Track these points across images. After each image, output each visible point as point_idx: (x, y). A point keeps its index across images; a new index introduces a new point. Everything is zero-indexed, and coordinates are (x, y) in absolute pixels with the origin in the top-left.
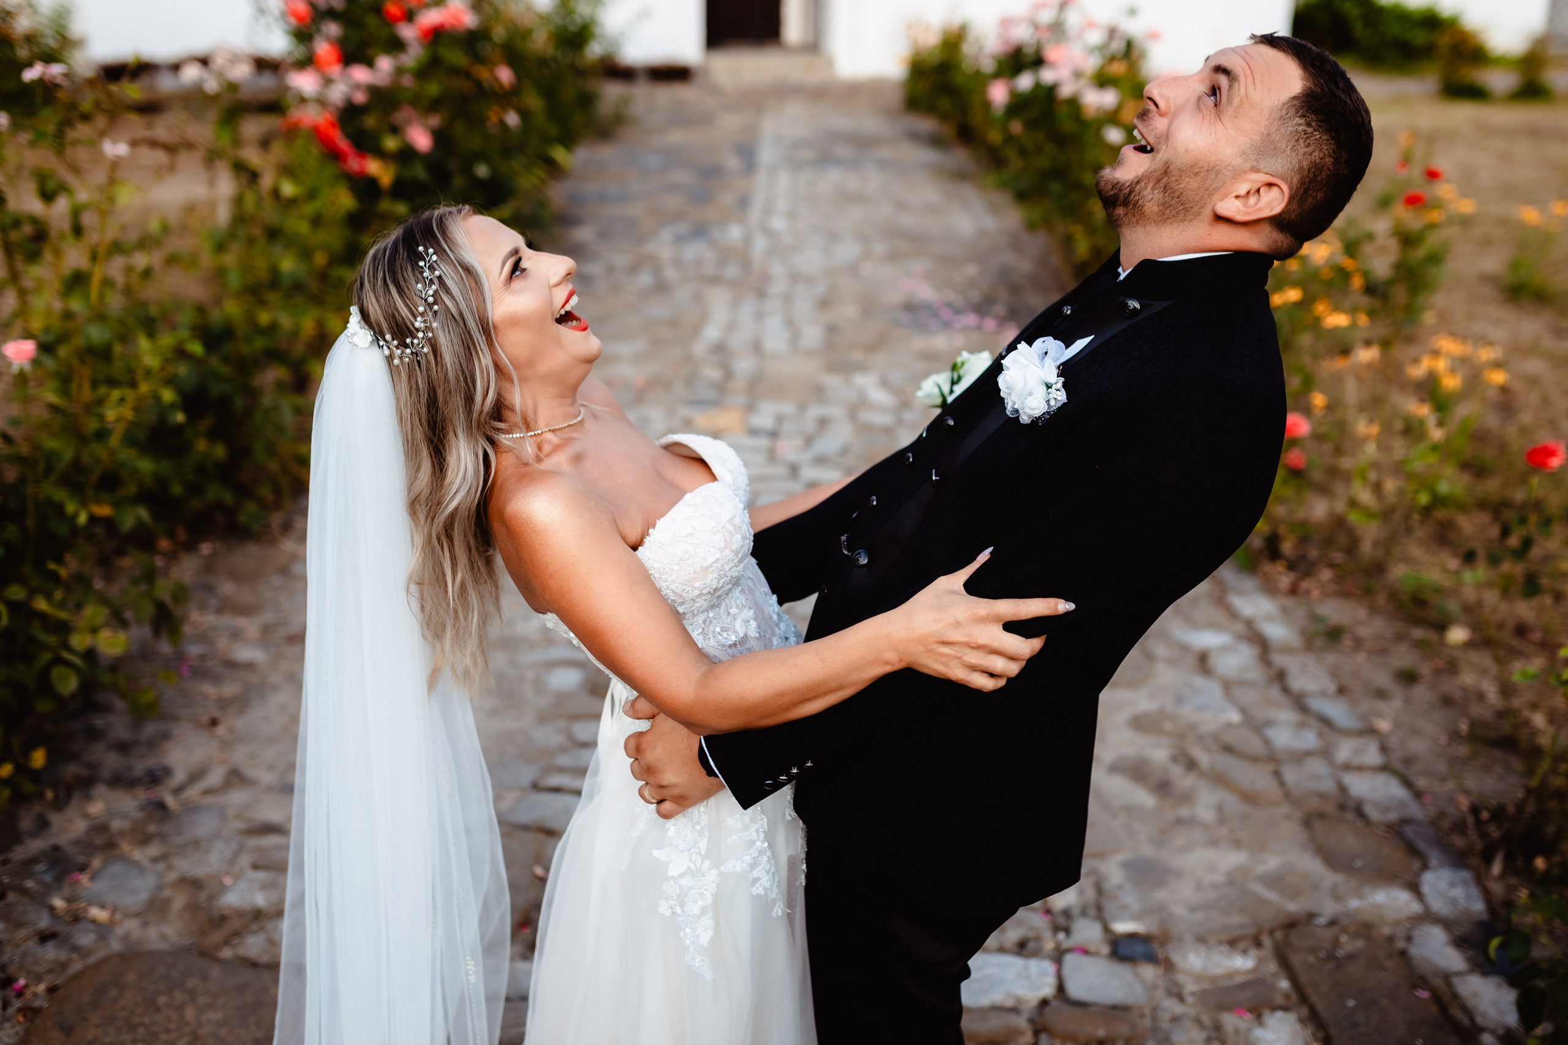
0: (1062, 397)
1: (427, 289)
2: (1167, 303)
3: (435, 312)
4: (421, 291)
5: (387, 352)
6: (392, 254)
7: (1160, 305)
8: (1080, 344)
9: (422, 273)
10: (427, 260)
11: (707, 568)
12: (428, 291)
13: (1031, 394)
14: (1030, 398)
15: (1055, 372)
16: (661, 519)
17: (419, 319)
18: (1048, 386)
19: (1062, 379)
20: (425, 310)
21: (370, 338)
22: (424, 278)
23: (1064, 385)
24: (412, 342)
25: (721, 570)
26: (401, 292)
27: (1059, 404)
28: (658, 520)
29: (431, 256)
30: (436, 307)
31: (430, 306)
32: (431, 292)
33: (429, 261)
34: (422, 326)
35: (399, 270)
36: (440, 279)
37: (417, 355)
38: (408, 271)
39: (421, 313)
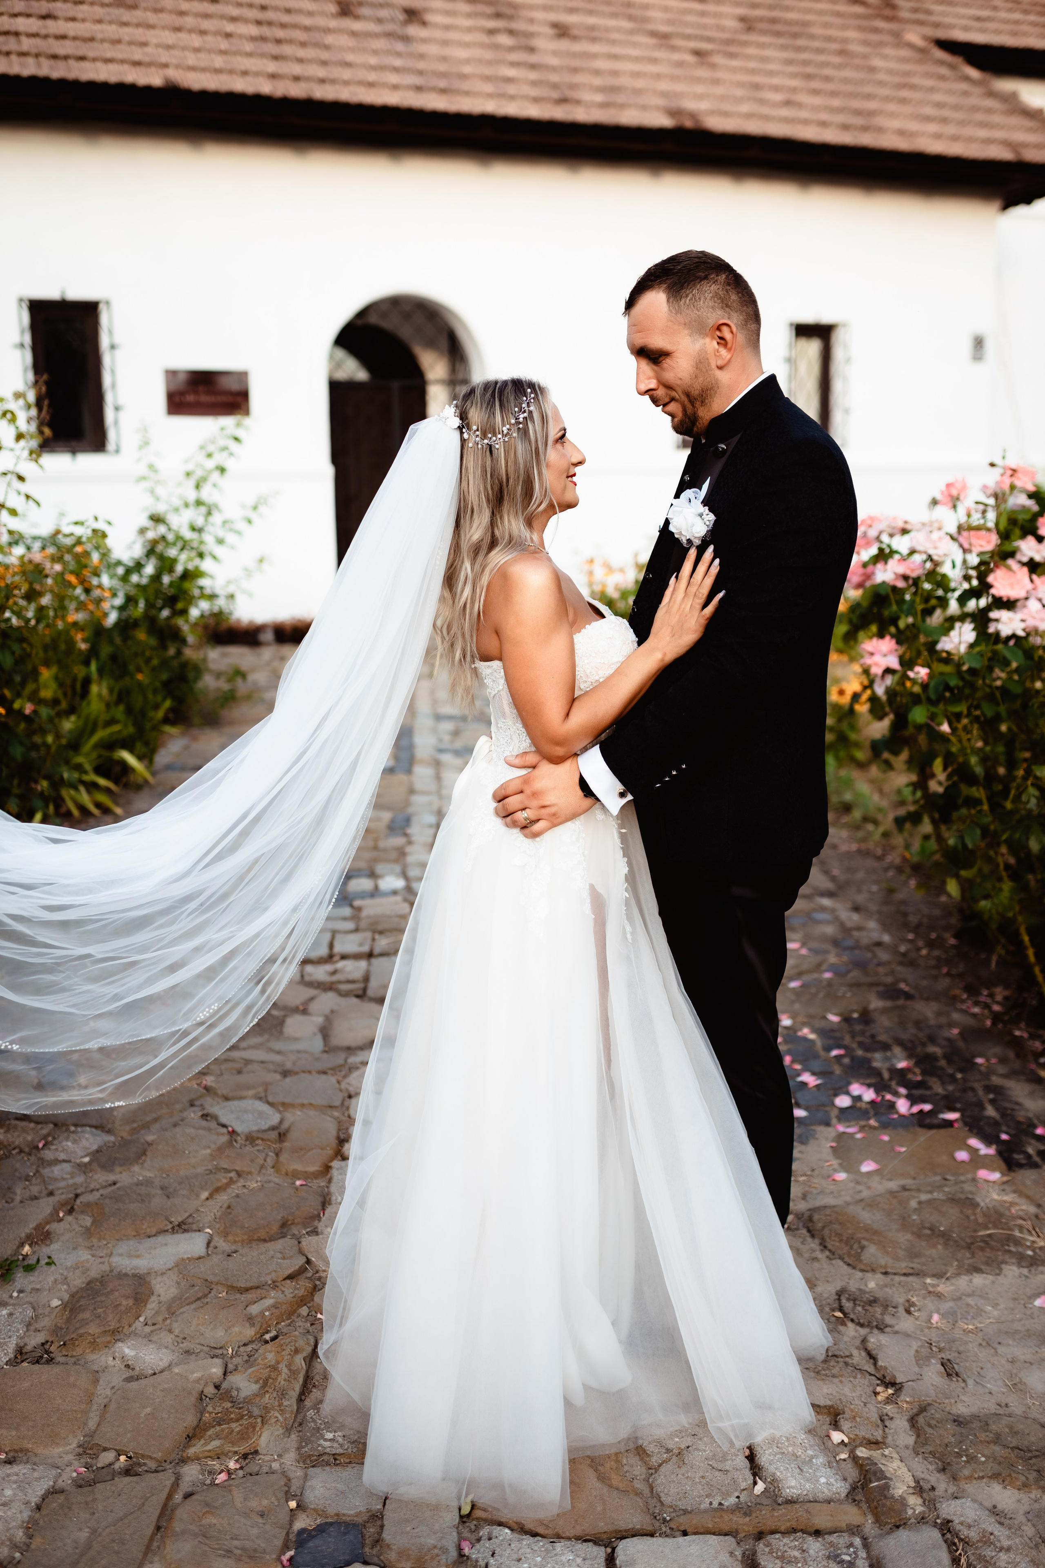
0: (712, 517)
1: (520, 413)
2: (740, 435)
3: (519, 428)
4: (515, 412)
5: (466, 436)
7: (736, 439)
8: (706, 486)
9: (520, 404)
10: (528, 399)
13: (693, 525)
14: (694, 528)
15: (701, 506)
17: (507, 426)
18: (701, 515)
19: (707, 508)
20: (514, 423)
21: (458, 425)
23: (710, 510)
24: (491, 438)
27: (712, 522)
29: (530, 399)
30: (521, 426)
31: (518, 423)
32: (521, 416)
34: (505, 432)
35: (506, 395)
36: (530, 412)
37: (490, 446)
38: (512, 398)
39: (510, 424)
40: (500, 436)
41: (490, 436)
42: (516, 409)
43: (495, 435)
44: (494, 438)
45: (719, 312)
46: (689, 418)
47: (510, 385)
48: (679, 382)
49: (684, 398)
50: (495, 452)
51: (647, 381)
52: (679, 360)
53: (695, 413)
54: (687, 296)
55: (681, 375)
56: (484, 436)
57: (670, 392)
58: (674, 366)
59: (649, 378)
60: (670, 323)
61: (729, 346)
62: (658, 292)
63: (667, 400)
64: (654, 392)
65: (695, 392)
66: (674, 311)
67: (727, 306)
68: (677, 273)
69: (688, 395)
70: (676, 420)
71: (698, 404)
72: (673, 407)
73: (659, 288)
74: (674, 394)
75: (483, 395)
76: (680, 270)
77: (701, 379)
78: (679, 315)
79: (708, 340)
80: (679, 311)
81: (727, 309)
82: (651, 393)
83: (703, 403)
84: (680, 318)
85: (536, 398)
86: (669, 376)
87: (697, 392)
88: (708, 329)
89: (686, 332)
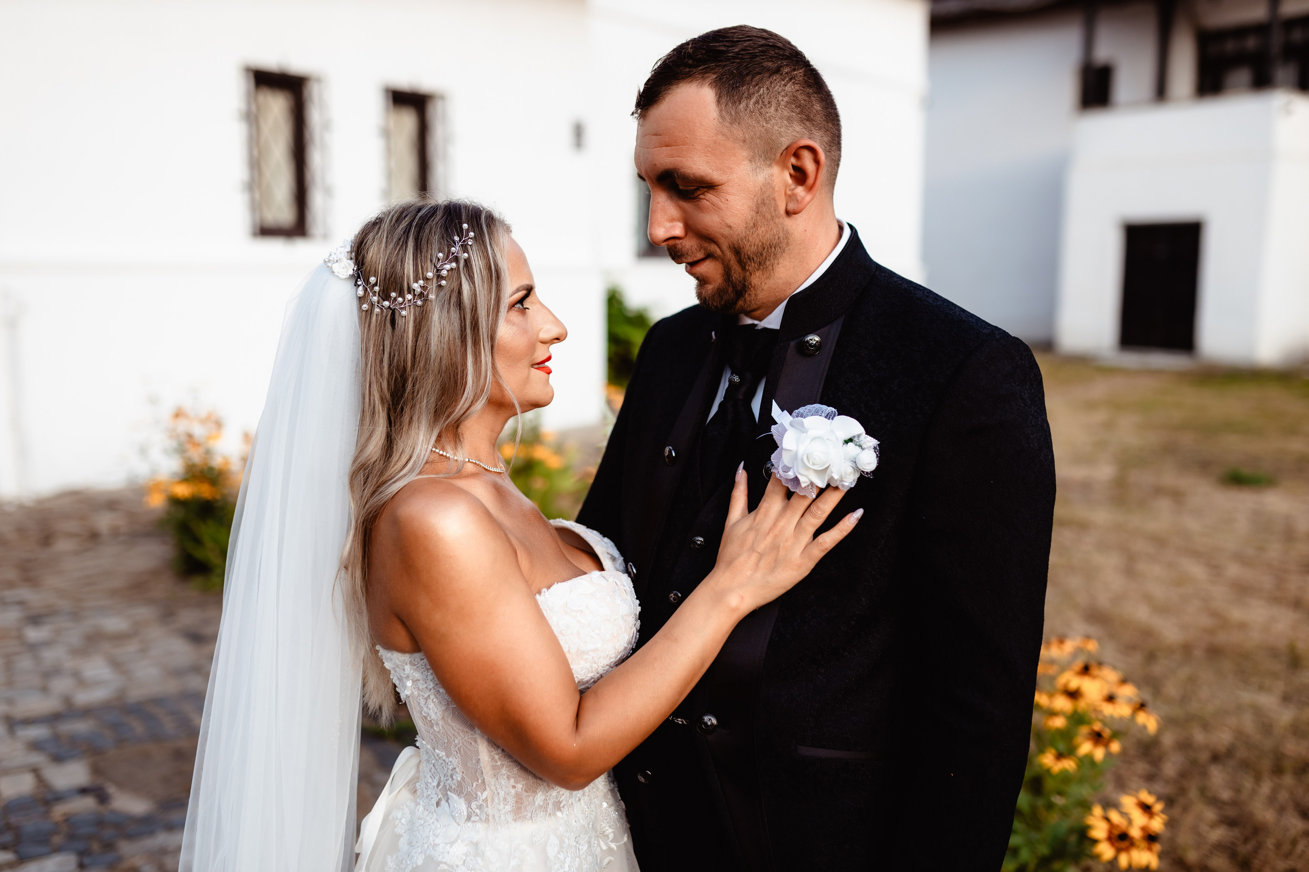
1: (446, 262)
3: (440, 286)
4: (439, 259)
5: (361, 292)
6: (427, 215)
9: (450, 246)
10: (464, 239)
11: (583, 653)
12: (446, 264)
16: (559, 583)
17: (421, 282)
20: (433, 278)
21: (351, 272)
22: (449, 251)
24: (395, 299)
25: (595, 663)
26: (418, 248)
28: (556, 583)
29: (469, 238)
30: (443, 283)
31: (439, 277)
32: (448, 267)
33: (464, 241)
34: (418, 290)
35: (427, 231)
36: (467, 262)
37: (393, 311)
38: (435, 239)
39: (426, 279)
40: (409, 297)
41: (393, 295)
42: (441, 255)
43: (401, 294)
44: (400, 299)
45: (798, 128)
46: (734, 287)
47: (440, 214)
48: (726, 231)
49: (729, 255)
50: (400, 322)
51: (668, 225)
52: (729, 197)
53: (744, 279)
54: (749, 97)
55: (731, 221)
56: (385, 296)
57: (706, 245)
58: (722, 205)
59: (672, 220)
60: (720, 137)
61: (810, 181)
62: (702, 85)
63: (700, 255)
64: (678, 242)
65: (750, 248)
66: (728, 118)
67: (809, 119)
68: (733, 57)
69: (737, 251)
70: (710, 287)
71: (751, 266)
72: (708, 268)
73: (704, 78)
74: (713, 248)
75: (393, 229)
76: (738, 53)
77: (761, 230)
78: (736, 126)
79: (776, 170)
80: (736, 120)
81: (808, 123)
82: (671, 242)
83: (762, 265)
84: (738, 132)
85: (480, 238)
86: (710, 221)
87: (754, 249)
88: (780, 152)
89: (745, 154)
